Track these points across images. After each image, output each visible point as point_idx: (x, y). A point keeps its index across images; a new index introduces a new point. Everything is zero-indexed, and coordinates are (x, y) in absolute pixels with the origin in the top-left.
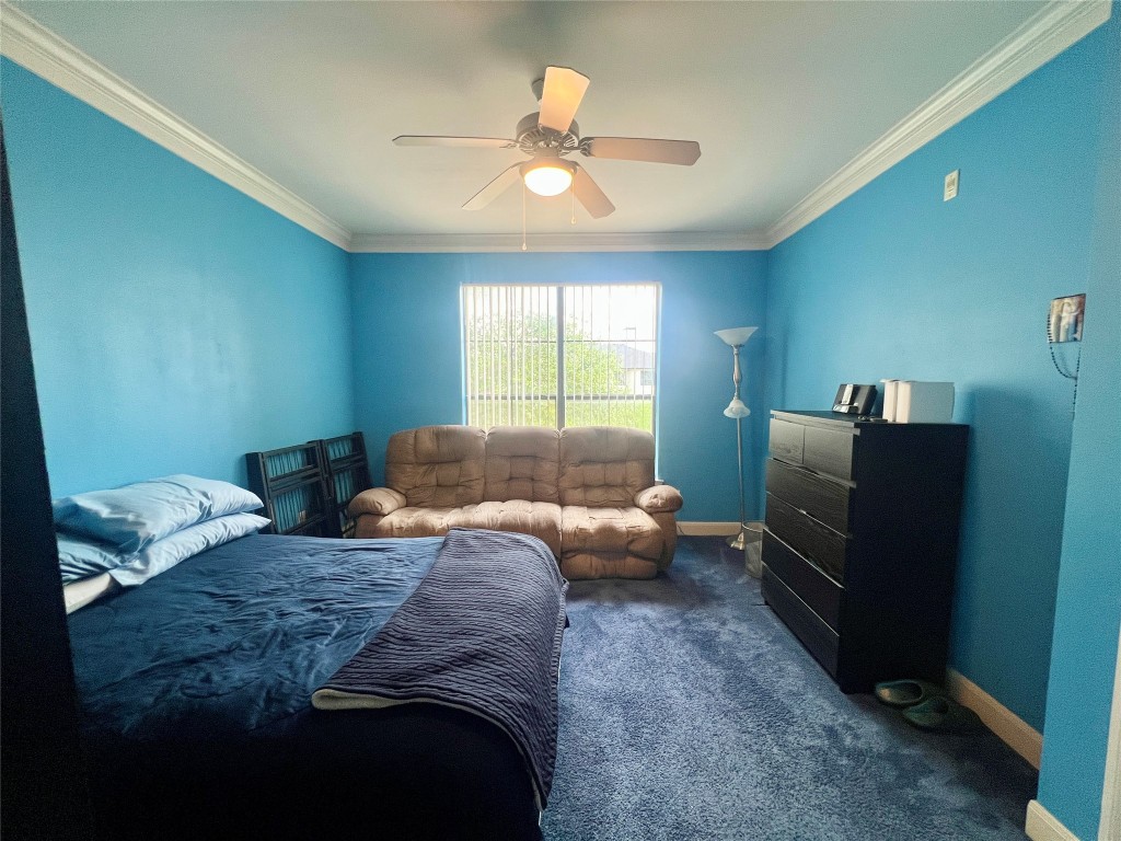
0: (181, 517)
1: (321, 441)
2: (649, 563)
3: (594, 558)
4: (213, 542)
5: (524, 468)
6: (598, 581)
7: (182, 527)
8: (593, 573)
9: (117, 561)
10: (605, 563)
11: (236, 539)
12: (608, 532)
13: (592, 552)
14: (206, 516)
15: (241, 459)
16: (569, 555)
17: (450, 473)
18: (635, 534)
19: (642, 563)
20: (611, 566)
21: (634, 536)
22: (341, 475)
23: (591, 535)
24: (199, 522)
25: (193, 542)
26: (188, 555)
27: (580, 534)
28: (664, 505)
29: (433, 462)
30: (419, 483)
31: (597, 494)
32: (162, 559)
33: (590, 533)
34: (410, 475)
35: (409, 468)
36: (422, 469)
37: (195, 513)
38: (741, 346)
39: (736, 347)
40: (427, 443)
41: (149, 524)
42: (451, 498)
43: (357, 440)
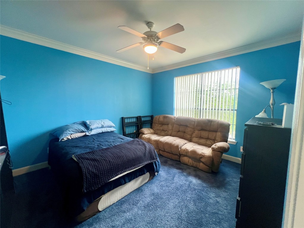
0: (98, 126)
1: (140, 116)
2: (207, 167)
3: (190, 159)
4: (104, 131)
5: (182, 129)
6: (190, 167)
7: (97, 128)
8: (189, 164)
9: (86, 131)
10: (194, 162)
11: (109, 132)
12: (194, 152)
13: (190, 157)
14: (102, 127)
15: (121, 118)
16: (182, 156)
17: (165, 127)
18: (202, 155)
19: (204, 166)
20: (195, 164)
21: (202, 156)
22: (146, 125)
23: (188, 152)
24: (101, 128)
25: (100, 131)
26: (99, 133)
27: (186, 151)
28: (216, 149)
29: (162, 124)
30: (158, 129)
31: (202, 141)
32: (93, 132)
33: (189, 151)
34: (156, 126)
35: (157, 125)
36: (160, 125)
37: (100, 126)
38: (275, 88)
39: (272, 89)
40: (161, 119)
41: (92, 126)
42: (163, 134)
43: (152, 117)
